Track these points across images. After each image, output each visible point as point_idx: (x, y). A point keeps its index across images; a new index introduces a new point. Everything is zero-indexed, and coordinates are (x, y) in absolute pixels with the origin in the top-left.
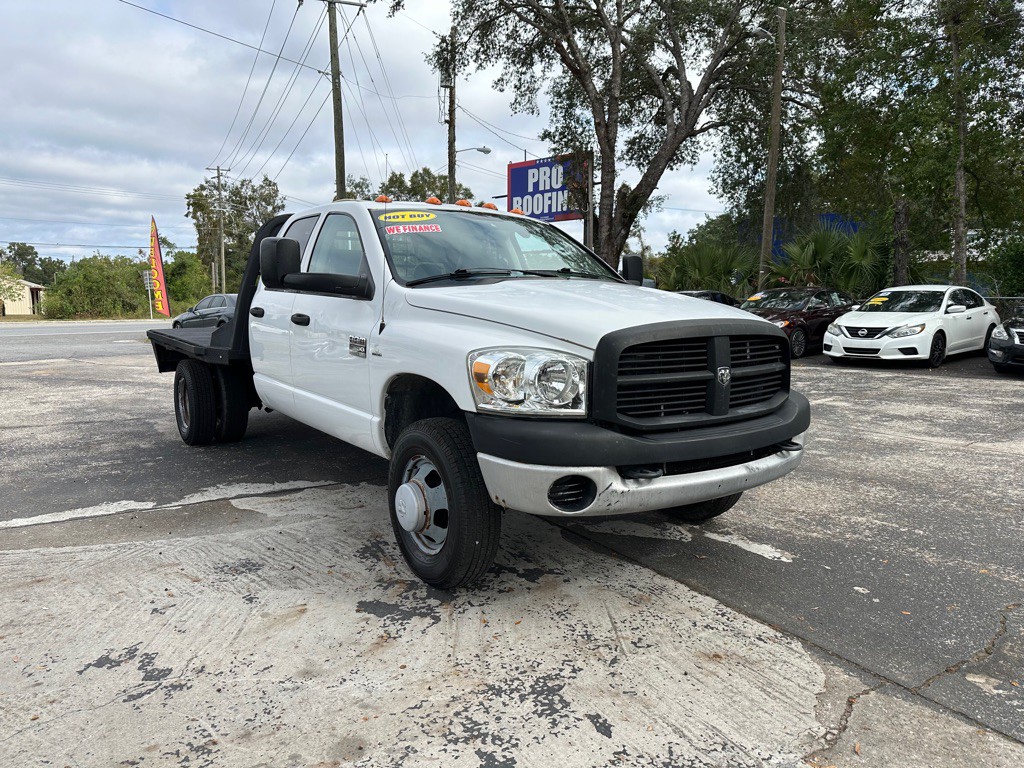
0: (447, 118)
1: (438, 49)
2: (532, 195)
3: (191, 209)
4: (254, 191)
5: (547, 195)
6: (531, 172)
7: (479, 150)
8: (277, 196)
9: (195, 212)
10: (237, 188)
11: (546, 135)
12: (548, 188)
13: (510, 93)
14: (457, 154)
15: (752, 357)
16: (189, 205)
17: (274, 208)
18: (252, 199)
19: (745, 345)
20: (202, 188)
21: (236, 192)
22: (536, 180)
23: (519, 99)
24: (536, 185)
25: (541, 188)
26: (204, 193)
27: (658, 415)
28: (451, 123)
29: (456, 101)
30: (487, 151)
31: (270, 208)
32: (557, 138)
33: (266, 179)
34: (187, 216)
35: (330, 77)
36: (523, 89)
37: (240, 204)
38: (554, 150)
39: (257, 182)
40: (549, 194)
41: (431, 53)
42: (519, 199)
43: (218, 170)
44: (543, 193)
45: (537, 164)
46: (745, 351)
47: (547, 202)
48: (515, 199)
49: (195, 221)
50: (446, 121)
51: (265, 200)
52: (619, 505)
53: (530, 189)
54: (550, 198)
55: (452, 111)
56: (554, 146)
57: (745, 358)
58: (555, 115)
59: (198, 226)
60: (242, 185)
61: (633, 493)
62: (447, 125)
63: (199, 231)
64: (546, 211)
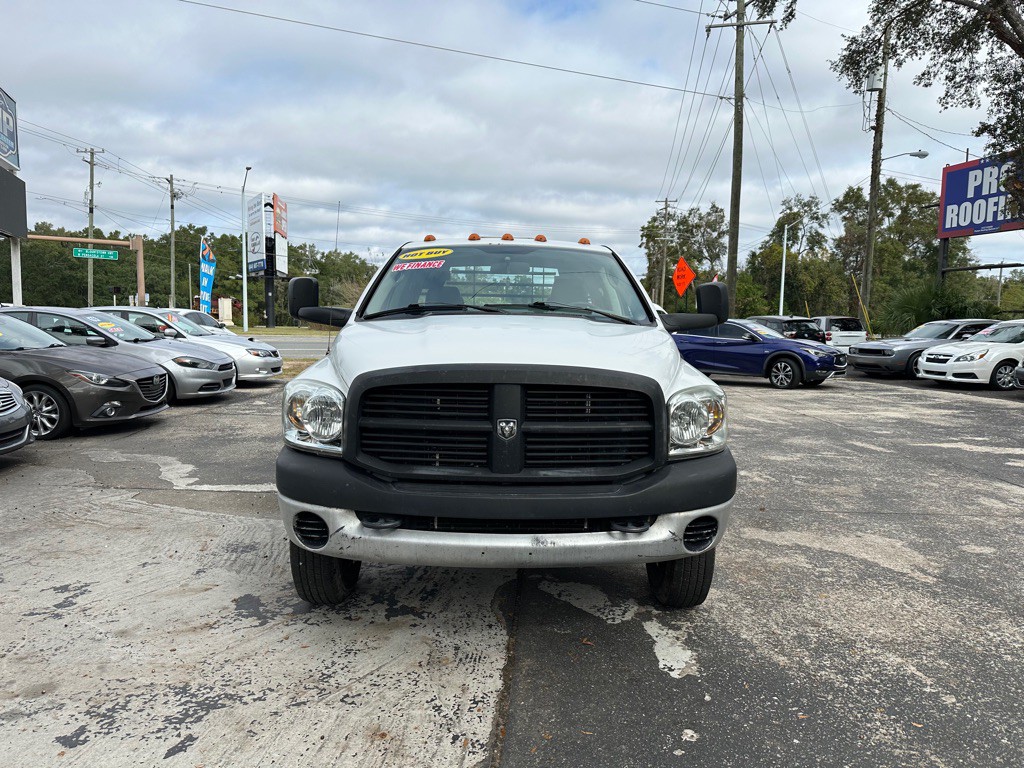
0: (873, 124)
1: (846, 53)
2: (972, 201)
3: (645, 240)
4: (701, 218)
5: (992, 201)
6: (972, 174)
7: (912, 155)
8: (723, 222)
9: (648, 242)
10: (685, 217)
11: (984, 129)
12: (994, 191)
13: (939, 87)
14: (883, 163)
15: (593, 411)
16: (642, 236)
17: (719, 234)
18: (698, 226)
19: (584, 396)
20: (654, 219)
21: (684, 221)
22: (978, 183)
23: (952, 91)
24: (978, 189)
25: (985, 192)
26: (656, 224)
27: (430, 464)
28: (878, 129)
29: (886, 104)
30: (922, 155)
31: (715, 234)
32: (998, 132)
33: (714, 206)
34: (640, 246)
35: (733, 101)
36: (958, 79)
37: (687, 232)
38: (994, 145)
39: (705, 209)
40: (995, 199)
41: (836, 59)
42: (955, 207)
43: (666, 202)
44: (986, 198)
45: (979, 165)
46: (584, 404)
47: (992, 209)
48: (949, 208)
49: (646, 251)
50: (873, 128)
51: (710, 227)
52: (351, 552)
53: (971, 194)
54: (996, 204)
55: (879, 117)
56: (994, 141)
57: (583, 411)
58: (998, 104)
59: (649, 255)
60: (690, 214)
61: (365, 540)
62: (873, 132)
63: (650, 260)
64: (990, 219)
